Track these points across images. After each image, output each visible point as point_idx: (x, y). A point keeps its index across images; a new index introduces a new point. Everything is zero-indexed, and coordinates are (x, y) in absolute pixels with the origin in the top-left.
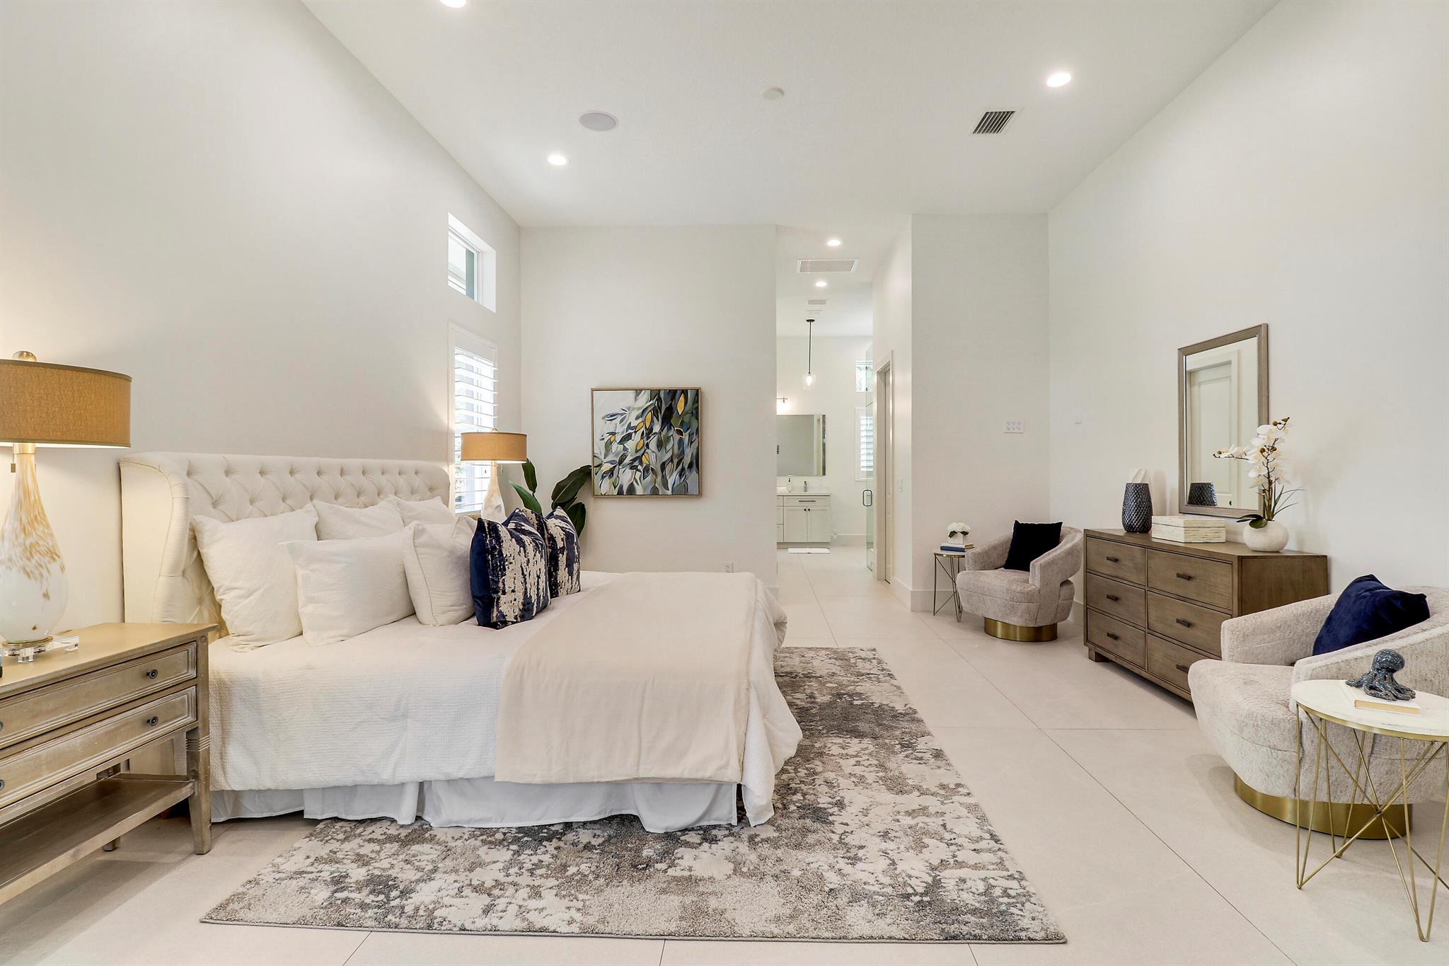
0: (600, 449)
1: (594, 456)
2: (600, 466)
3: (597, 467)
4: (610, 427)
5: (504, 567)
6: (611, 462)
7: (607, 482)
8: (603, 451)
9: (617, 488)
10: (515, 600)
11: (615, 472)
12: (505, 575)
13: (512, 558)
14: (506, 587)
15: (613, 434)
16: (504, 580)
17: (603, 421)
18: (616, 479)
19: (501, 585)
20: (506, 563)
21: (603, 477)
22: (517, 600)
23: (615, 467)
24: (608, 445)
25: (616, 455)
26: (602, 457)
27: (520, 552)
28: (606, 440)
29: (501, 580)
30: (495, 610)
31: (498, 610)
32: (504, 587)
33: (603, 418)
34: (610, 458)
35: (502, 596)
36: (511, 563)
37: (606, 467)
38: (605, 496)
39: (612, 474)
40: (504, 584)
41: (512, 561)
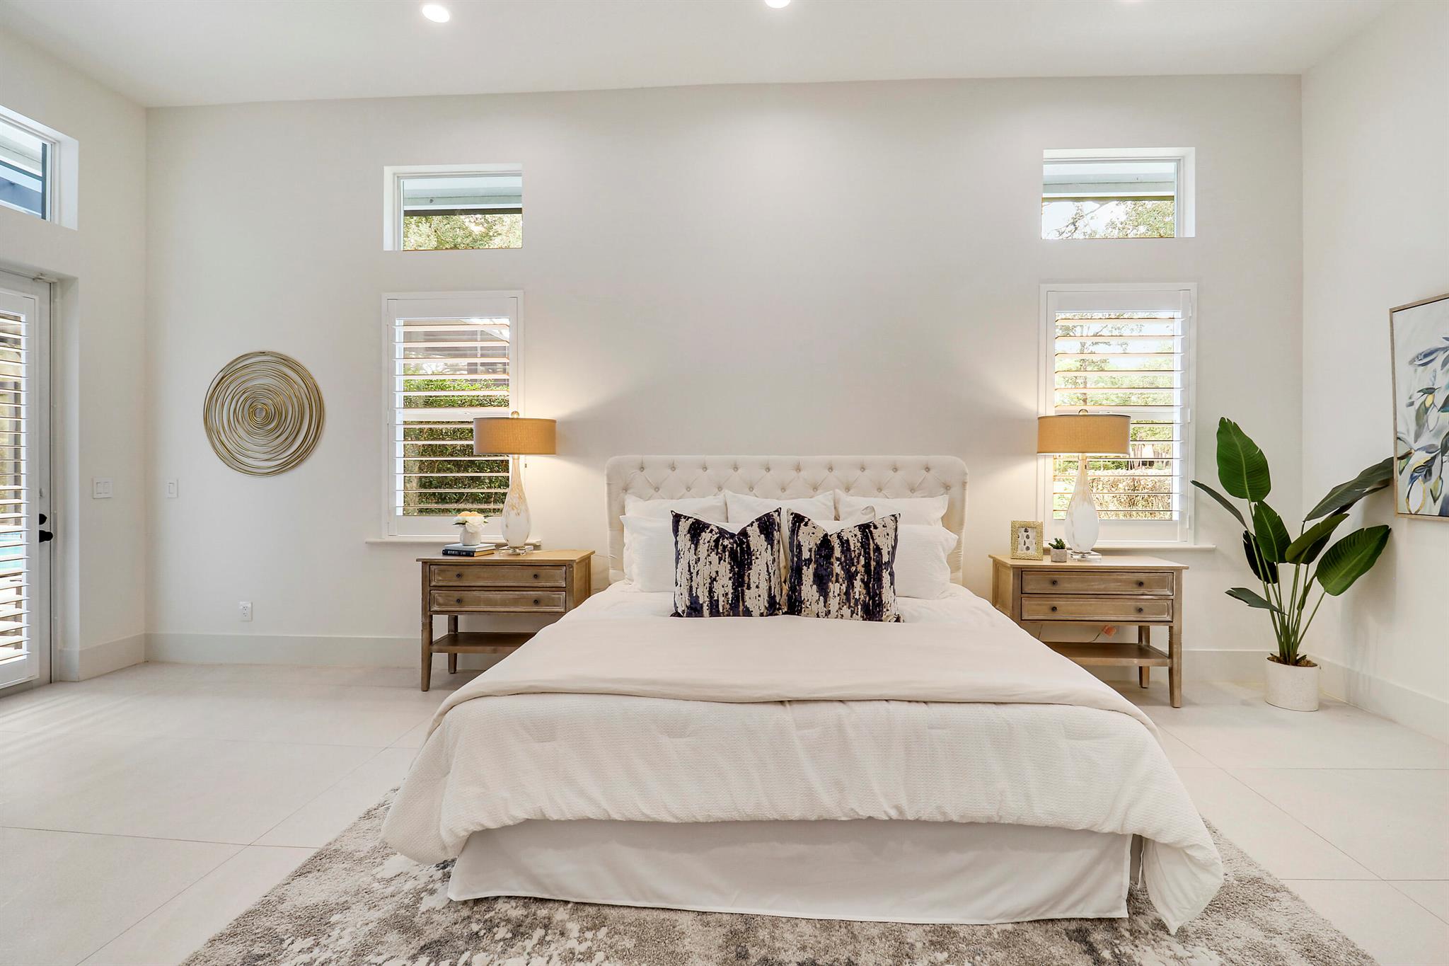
0: (1407, 425)
1: (1398, 438)
2: (1407, 456)
3: (1401, 458)
4: (1424, 378)
5: (751, 562)
6: (1428, 449)
7: (1420, 488)
8: (1413, 427)
9: (1439, 502)
10: (759, 596)
11: (1435, 469)
12: (751, 569)
13: (758, 553)
14: (751, 581)
15: (1430, 391)
16: (749, 574)
17: (1412, 368)
18: (1436, 482)
19: (746, 578)
20: (754, 558)
21: (1413, 479)
22: (762, 596)
23: (1434, 458)
24: (1422, 413)
25: (1437, 435)
26: (1411, 439)
27: (767, 548)
28: (1417, 405)
29: (747, 574)
30: (741, 604)
31: (743, 605)
32: (749, 581)
33: (1411, 362)
34: (1426, 440)
35: (747, 591)
36: (757, 558)
37: (1419, 458)
38: (1415, 516)
39: (1429, 472)
40: (749, 579)
41: (758, 556)
